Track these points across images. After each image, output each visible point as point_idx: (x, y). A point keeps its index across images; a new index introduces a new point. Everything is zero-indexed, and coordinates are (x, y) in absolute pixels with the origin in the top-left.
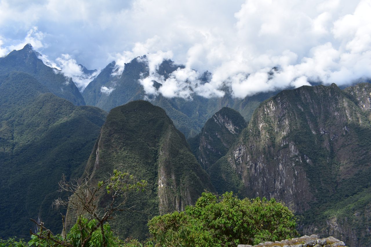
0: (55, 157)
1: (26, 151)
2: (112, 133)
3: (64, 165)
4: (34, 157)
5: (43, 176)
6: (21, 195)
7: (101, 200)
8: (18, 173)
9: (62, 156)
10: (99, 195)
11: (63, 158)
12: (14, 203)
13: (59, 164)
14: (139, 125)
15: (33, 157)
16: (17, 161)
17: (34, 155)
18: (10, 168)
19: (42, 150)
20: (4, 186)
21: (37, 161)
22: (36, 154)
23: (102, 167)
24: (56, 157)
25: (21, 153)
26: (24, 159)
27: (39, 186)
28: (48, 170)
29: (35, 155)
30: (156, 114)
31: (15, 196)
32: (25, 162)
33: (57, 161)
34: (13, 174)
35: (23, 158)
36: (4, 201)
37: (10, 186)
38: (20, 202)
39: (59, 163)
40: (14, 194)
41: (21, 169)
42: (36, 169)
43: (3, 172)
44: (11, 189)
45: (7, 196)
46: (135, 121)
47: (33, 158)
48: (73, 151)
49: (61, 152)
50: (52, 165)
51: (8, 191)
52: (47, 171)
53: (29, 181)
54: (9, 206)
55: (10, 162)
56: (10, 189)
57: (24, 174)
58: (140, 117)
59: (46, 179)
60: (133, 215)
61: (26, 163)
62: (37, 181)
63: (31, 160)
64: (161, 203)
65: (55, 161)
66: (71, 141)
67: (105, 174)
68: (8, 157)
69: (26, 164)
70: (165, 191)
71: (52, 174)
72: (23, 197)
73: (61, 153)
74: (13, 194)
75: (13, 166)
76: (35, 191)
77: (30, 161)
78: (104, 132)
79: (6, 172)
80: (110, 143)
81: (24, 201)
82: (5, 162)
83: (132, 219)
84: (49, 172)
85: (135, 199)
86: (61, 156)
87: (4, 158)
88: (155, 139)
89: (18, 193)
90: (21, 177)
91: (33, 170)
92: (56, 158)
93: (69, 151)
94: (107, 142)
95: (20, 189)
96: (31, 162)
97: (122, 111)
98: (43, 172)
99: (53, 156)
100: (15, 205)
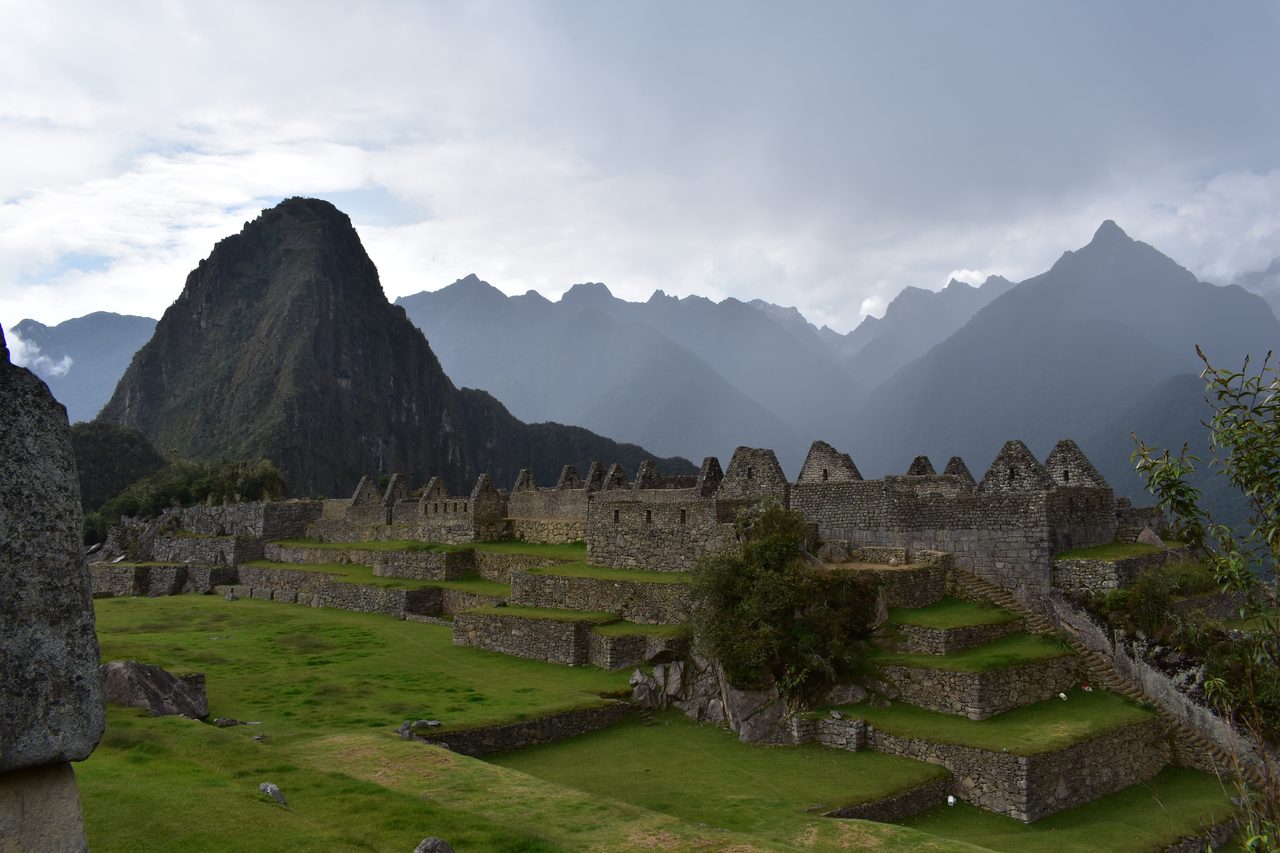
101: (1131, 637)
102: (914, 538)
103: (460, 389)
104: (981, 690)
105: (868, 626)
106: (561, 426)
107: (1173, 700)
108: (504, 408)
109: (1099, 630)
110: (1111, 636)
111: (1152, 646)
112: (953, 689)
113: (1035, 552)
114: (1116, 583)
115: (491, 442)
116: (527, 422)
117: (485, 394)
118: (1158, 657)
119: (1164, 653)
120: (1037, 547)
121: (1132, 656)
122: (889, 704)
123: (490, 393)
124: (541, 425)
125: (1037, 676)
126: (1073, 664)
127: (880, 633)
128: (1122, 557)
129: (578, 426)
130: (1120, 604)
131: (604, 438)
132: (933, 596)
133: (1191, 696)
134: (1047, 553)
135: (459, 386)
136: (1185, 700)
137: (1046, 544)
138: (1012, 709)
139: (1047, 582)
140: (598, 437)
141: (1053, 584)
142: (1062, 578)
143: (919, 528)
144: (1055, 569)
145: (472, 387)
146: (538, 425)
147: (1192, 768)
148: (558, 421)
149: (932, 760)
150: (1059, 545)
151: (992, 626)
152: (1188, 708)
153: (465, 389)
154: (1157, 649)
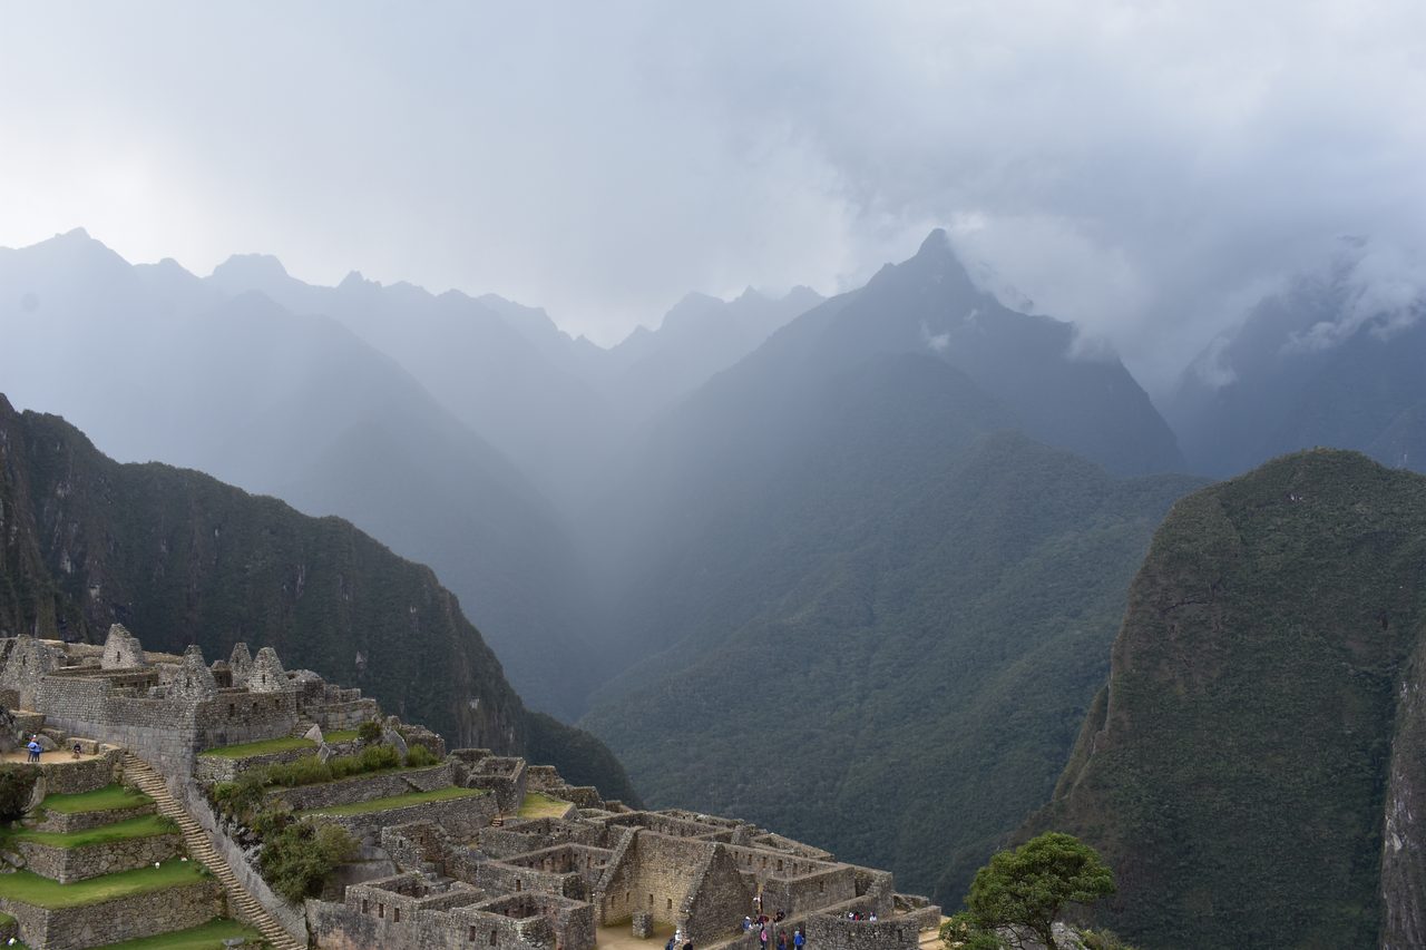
0: (1008, 698)
1: (912, 669)
2: (1174, 602)
3: (1042, 731)
4: (939, 696)
5: (961, 774)
6: (877, 843)
8: (874, 757)
9: (1037, 697)
11: (1041, 705)
13: (1023, 730)
14: (1302, 563)
15: (933, 696)
16: (876, 707)
17: (938, 689)
18: (852, 737)
19: (970, 671)
20: (821, 803)
21: (947, 713)
22: (945, 684)
23: (1122, 746)
24: (1014, 699)
25: (895, 681)
26: (902, 702)
27: (943, 812)
28: (979, 752)
29: (943, 688)
30: (1396, 510)
31: (857, 844)
32: (906, 716)
33: (1016, 714)
34: (858, 761)
35: (897, 699)
37: (841, 805)
39: (1021, 726)
41: (889, 743)
42: (936, 746)
43: (824, 751)
44: (846, 816)
46: (1284, 546)
47: (932, 701)
48: (1081, 675)
49: (1035, 678)
50: (997, 730)
51: (834, 824)
52: (977, 755)
53: (910, 791)
55: (852, 714)
56: (844, 818)
57: (893, 764)
58: (1309, 526)
59: (972, 786)
61: (908, 719)
62: (939, 794)
63: (927, 707)
64: (1392, 925)
65: (1009, 713)
66: (1078, 632)
68: (847, 694)
69: (909, 722)
70: (1409, 874)
71: (996, 767)
73: (1034, 684)
74: (851, 835)
75: (864, 728)
76: (929, 832)
77: (923, 710)
78: (1139, 597)
79: (835, 752)
80: (1162, 645)
82: (836, 713)
84: (984, 761)
85: (1262, 893)
86: (1035, 694)
87: (834, 697)
88: (1385, 625)
89: (868, 834)
90: (882, 773)
91: (927, 749)
92: (1015, 702)
93: (1066, 674)
94: (1149, 642)
95: (875, 820)
96: (926, 714)
97: (1223, 505)
98: (960, 756)
99: (1004, 694)
101: (230, 820)
102: (114, 731)
103: (21, 412)
104: (69, 861)
105: (23, 809)
106: (171, 468)
107: (240, 869)
108: (88, 441)
109: (212, 813)
110: (218, 818)
111: (240, 827)
112: (54, 860)
113: (184, 749)
114: (232, 776)
115: (64, 487)
116: (121, 460)
117: (59, 420)
118: (240, 836)
119: (245, 833)
120: (186, 745)
121: (226, 834)
122: (14, 870)
123: (66, 419)
124: (142, 466)
125: (132, 849)
126: (175, 841)
127: (30, 815)
128: (239, 757)
129: (195, 469)
130: (225, 794)
131: (231, 489)
132: (98, 783)
133: (253, 866)
134: (191, 751)
135: (19, 408)
136: (249, 869)
137: (191, 744)
138: (102, 875)
139: (189, 773)
140: (222, 485)
141: (194, 776)
142: (201, 770)
143: (118, 722)
144: (197, 763)
145: (40, 409)
146: (138, 465)
147: (234, 920)
148: (166, 462)
149: (10, 913)
150: (201, 745)
151: (120, 810)
152: (249, 875)
153: (28, 412)
154: (242, 830)
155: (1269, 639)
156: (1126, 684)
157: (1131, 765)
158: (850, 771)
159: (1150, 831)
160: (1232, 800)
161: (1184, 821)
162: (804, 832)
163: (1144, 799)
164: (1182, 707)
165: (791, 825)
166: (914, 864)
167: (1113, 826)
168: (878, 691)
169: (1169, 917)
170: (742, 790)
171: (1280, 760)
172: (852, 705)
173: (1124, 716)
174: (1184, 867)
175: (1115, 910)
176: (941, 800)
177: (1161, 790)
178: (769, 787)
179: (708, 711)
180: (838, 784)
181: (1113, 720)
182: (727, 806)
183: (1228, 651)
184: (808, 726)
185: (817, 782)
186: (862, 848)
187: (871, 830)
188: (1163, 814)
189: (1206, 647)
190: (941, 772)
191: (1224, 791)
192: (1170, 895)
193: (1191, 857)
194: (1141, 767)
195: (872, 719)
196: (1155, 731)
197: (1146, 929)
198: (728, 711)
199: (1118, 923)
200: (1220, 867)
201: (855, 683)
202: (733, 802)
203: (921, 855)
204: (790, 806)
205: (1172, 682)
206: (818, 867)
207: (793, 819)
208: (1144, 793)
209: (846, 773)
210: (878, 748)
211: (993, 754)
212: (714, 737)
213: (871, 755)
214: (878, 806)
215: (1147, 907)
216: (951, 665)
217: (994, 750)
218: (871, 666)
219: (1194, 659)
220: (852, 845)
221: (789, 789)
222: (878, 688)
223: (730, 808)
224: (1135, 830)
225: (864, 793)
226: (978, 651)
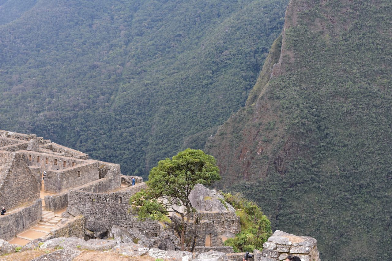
0: (221, 42)
1: (160, 23)
3: (241, 63)
4: (177, 40)
5: (190, 90)
6: (137, 134)
7: (274, 155)
8: (135, 80)
9: (240, 41)
10: (272, 140)
11: (241, 46)
12: (123, 152)
13: (230, 62)
15: (174, 40)
16: (137, 48)
17: (177, 36)
18: (121, 67)
19: (197, 24)
20: (101, 110)
21: (182, 52)
22: (181, 32)
23: (289, 73)
24: (224, 43)
25: (149, 30)
26: (153, 45)
27: (178, 114)
28: (202, 76)
29: (180, 35)
31: (124, 135)
32: (156, 54)
33: (226, 52)
34: (125, 83)
35: (151, 43)
36: (100, 145)
37: (114, 111)
38: (134, 150)
39: (229, 59)
40: (122, 130)
41: (144, 71)
42: (175, 73)
43: (103, 76)
44: (117, 117)
45: (108, 134)
47: (173, 43)
48: (267, 27)
49: (239, 29)
50: (214, 62)
51: (110, 123)
52: (200, 78)
53: (158, 101)
54: (110, 157)
55: (121, 53)
56: (116, 119)
57: (148, 84)
59: (197, 97)
60: (356, 202)
62: (177, 103)
63: (169, 48)
65: (221, 52)
67: (295, 90)
68: (118, 39)
69: (158, 57)
71: (212, 86)
72: (141, 139)
73: (238, 33)
74: (120, 129)
75: (128, 61)
76: (170, 127)
77: (167, 49)
79: (110, 77)
80: (317, 9)
81: (144, 149)
82: (111, 52)
83: (353, 210)
84: (205, 82)
85: (369, 161)
86: (238, 39)
87: (109, 42)
89: (131, 129)
90: (140, 90)
91: (169, 75)
92: (225, 45)
93: (258, 26)
94: (309, 7)
95: (136, 120)
96: (169, 52)
98: (190, 78)
99: (219, 39)
100: (125, 157)
155: (383, 5)
156: (293, 34)
157: (294, 85)
158: (120, 89)
159: (304, 124)
160: (354, 105)
161: (324, 118)
162: (90, 128)
163: (301, 105)
164: (327, 48)
165: (82, 124)
166: (160, 146)
167: (281, 122)
168: (138, 37)
169: (313, 176)
170: (50, 103)
171: (385, 81)
172: (121, 47)
173: (291, 54)
174: (323, 146)
175: (281, 172)
176: (178, 107)
177: (312, 99)
178: (67, 100)
179: (25, 51)
180: (112, 97)
181: (284, 57)
182: (39, 112)
183: (358, 13)
184: (92, 60)
185: (98, 96)
186: (128, 137)
187: (133, 126)
188: (312, 114)
189: (344, 10)
190: (178, 89)
191: (349, 100)
192: (314, 162)
193: (327, 140)
194: (300, 86)
195: (134, 55)
196: (310, 64)
197: (299, 183)
198: (39, 51)
199: (282, 180)
200: (345, 146)
201: (123, 32)
202: (43, 110)
203: (165, 141)
204: (81, 112)
205: (322, 33)
206: (77, 163)
207: (83, 120)
208: (301, 101)
209: (117, 90)
210: (138, 74)
211: (211, 77)
212: (30, 68)
213: (133, 78)
214: (138, 111)
215: (300, 170)
216: (185, 20)
217: (212, 75)
218: (134, 20)
219: (336, 18)
220: (121, 136)
221: (80, 101)
222: (138, 35)
223: (42, 114)
224: (294, 124)
225: (129, 103)
226: (203, 11)
